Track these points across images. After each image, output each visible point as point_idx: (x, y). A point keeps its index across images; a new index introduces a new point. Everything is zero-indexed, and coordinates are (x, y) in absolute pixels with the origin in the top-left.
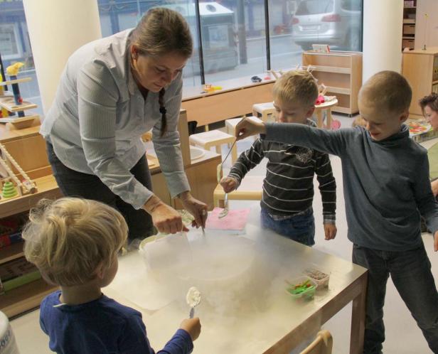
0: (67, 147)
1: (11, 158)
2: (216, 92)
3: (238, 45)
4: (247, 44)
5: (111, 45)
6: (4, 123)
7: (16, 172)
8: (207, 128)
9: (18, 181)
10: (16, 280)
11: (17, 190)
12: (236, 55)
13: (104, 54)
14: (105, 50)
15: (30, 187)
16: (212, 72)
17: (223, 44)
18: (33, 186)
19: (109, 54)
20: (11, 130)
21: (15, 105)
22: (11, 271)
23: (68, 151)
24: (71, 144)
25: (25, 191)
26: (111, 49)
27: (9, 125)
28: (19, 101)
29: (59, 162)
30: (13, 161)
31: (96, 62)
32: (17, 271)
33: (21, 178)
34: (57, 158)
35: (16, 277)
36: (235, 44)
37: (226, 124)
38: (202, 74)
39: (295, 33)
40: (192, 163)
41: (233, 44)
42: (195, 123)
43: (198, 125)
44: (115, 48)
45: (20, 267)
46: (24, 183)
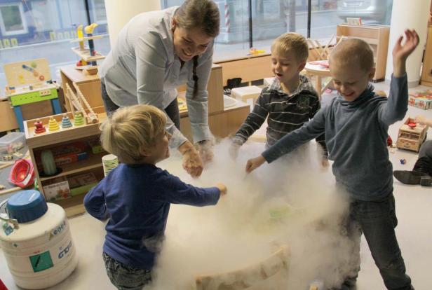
0: (116, 89)
1: (83, 98)
2: (260, 54)
3: (288, 17)
4: (296, 17)
5: (163, 19)
6: (81, 70)
7: (85, 107)
8: (250, 84)
9: (85, 113)
10: (81, 188)
11: (84, 120)
12: (286, 26)
13: (157, 27)
14: (158, 23)
15: (92, 118)
16: (260, 39)
17: (276, 16)
18: (95, 118)
19: (161, 26)
20: (86, 75)
21: (90, 56)
22: (77, 182)
23: (116, 92)
24: (119, 87)
25: (89, 122)
26: (163, 22)
27: (85, 71)
28: (93, 53)
29: (109, 99)
30: (85, 100)
31: (151, 32)
32: (82, 182)
33: (88, 112)
34: (107, 96)
35: (81, 186)
36: (286, 16)
37: (264, 82)
38: (251, 40)
39: (339, 9)
40: (225, 109)
41: (284, 16)
42: (240, 79)
43: (242, 82)
44: (166, 21)
45: (85, 180)
46: (89, 115)
